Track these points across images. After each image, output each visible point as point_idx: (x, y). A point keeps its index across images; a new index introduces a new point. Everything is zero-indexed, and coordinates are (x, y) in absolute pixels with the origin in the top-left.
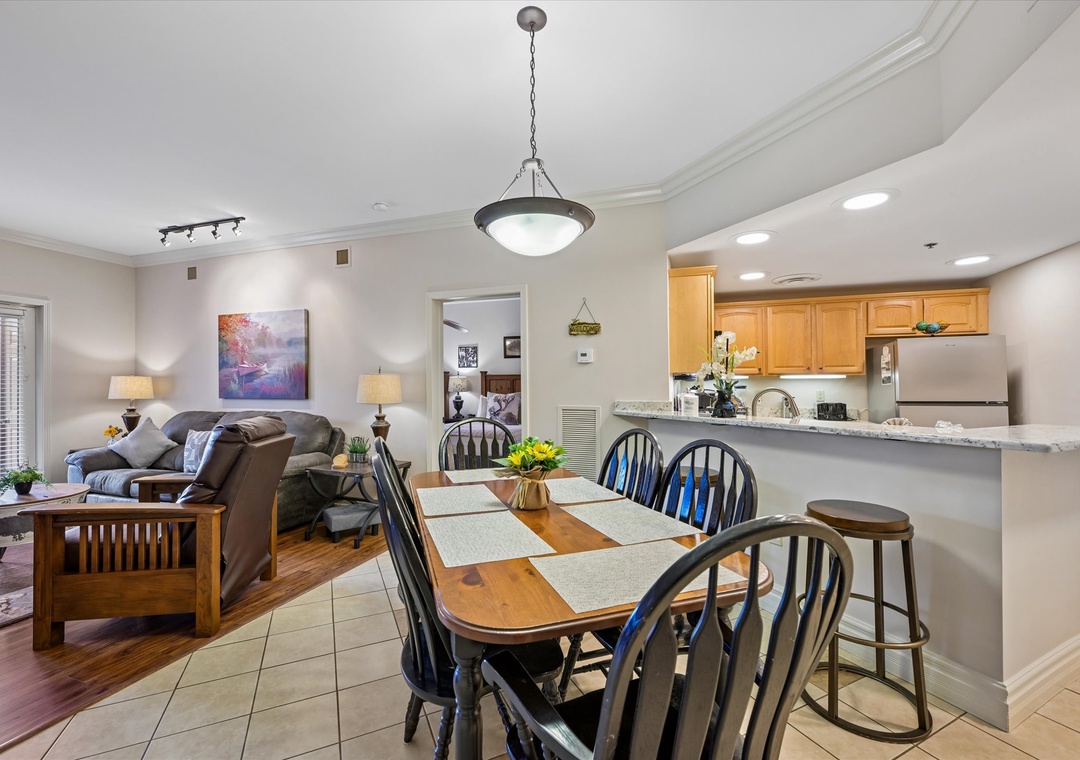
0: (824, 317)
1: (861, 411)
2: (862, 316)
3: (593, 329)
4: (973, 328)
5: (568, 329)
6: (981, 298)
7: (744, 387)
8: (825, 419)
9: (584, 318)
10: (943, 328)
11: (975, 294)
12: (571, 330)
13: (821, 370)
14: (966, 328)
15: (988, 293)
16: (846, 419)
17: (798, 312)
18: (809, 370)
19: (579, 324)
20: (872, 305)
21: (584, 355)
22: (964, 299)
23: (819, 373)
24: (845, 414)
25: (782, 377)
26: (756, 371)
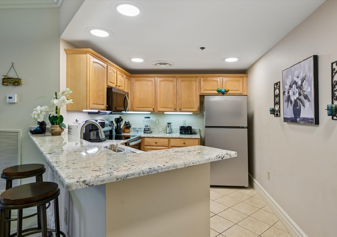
0: (181, 84)
1: (201, 129)
2: (198, 84)
3: (16, 82)
4: (242, 93)
5: (2, 81)
6: (245, 79)
7: (149, 118)
8: (183, 134)
9: (12, 75)
10: (227, 91)
11: (242, 77)
12: (3, 82)
13: (181, 111)
14: (238, 92)
15: (247, 77)
16: (191, 134)
17: (171, 81)
18: (175, 110)
19: (8, 78)
20: (202, 79)
21: (10, 98)
22: (238, 79)
23: (180, 111)
24: (191, 131)
25: (165, 113)
26: (152, 109)
